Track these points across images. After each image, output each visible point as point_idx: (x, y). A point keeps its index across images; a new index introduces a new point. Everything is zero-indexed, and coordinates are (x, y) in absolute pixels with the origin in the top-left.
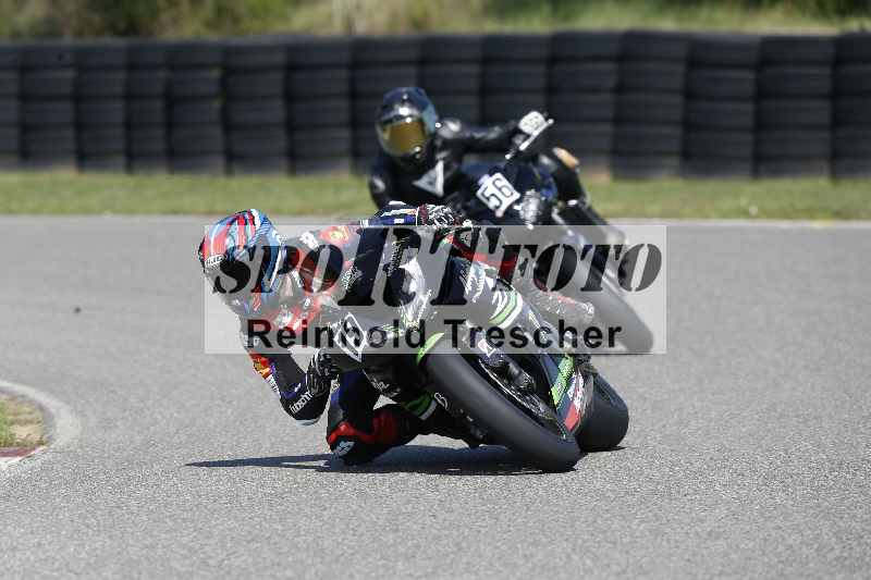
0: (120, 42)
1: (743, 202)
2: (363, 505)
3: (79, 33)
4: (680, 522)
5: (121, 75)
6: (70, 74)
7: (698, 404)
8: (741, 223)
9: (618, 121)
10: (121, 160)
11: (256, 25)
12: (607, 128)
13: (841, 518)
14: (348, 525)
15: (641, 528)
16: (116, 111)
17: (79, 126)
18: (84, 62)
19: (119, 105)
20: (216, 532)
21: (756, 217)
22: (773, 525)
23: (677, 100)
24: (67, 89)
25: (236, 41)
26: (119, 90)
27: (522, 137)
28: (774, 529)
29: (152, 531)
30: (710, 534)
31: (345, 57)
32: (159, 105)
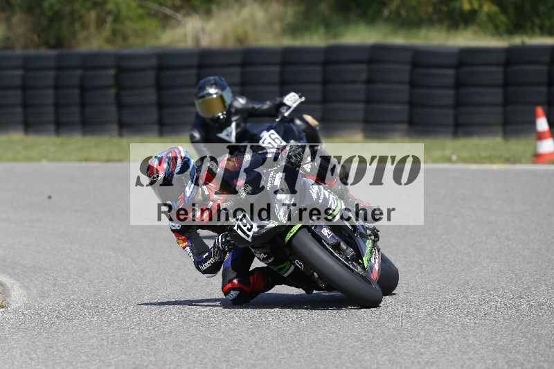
0: (53, 52)
1: (448, 153)
2: (206, 345)
3: (26, 47)
4: (408, 355)
5: (52, 73)
6: (19, 72)
7: (419, 281)
8: (447, 166)
9: (368, 101)
10: (52, 127)
11: (139, 41)
12: (361, 106)
13: (511, 352)
14: (197, 357)
15: (384, 359)
16: (49, 96)
17: (25, 105)
18: (28, 65)
19: (51, 92)
20: (113, 362)
21: (455, 162)
22: (468, 357)
23: (406, 87)
24: (18, 82)
25: (126, 51)
26: (51, 82)
27: (285, 108)
28: (468, 359)
29: (72, 362)
30: (427, 363)
31: (195, 61)
32: (76, 92)
